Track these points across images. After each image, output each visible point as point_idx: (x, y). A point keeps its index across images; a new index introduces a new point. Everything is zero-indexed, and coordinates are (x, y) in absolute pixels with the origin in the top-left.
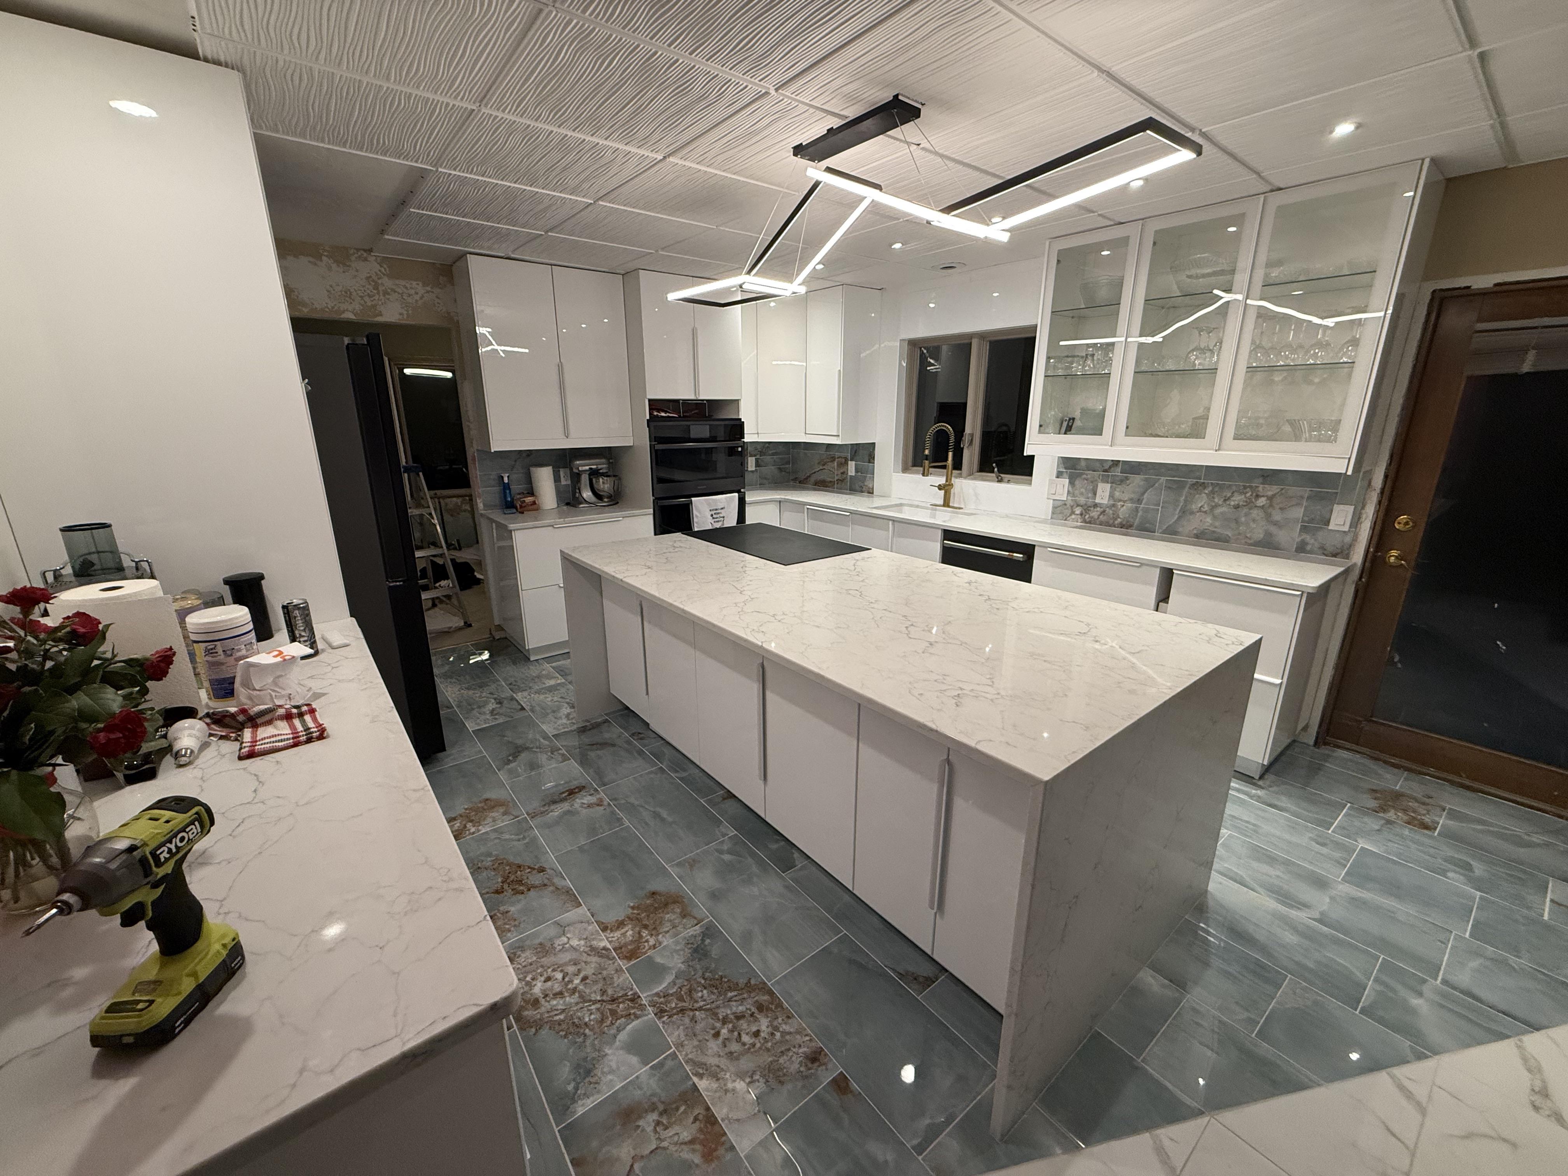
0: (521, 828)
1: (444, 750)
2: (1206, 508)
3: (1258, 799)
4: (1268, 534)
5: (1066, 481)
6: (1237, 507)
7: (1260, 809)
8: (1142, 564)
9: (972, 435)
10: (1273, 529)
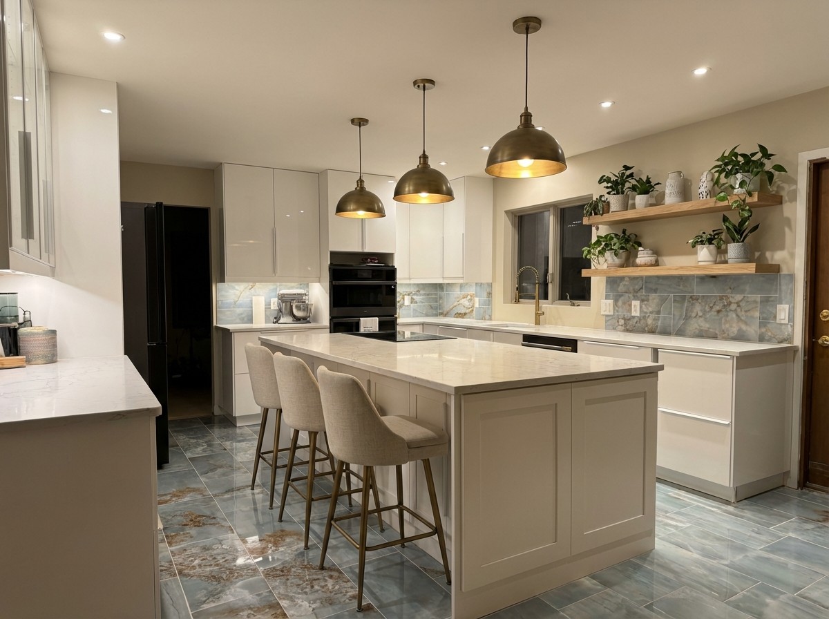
0: (208, 500)
1: (168, 463)
2: (700, 314)
3: (726, 511)
4: (740, 330)
5: (611, 302)
6: (719, 312)
7: (720, 514)
8: (640, 346)
9: (553, 274)
10: (744, 327)
